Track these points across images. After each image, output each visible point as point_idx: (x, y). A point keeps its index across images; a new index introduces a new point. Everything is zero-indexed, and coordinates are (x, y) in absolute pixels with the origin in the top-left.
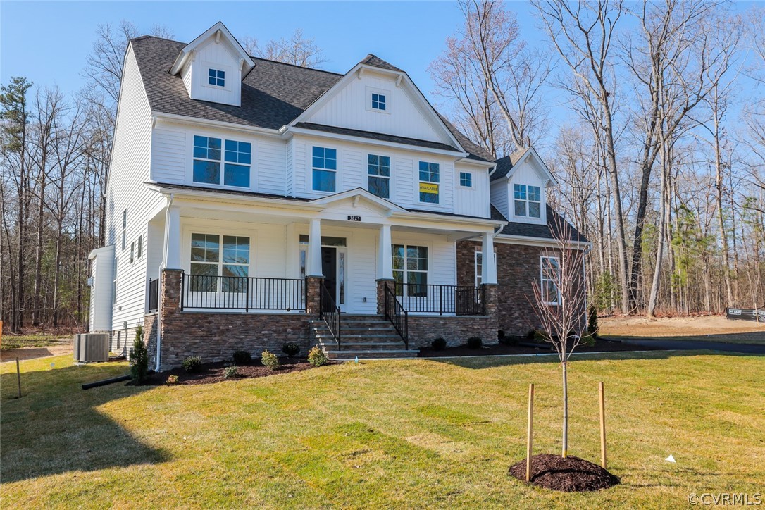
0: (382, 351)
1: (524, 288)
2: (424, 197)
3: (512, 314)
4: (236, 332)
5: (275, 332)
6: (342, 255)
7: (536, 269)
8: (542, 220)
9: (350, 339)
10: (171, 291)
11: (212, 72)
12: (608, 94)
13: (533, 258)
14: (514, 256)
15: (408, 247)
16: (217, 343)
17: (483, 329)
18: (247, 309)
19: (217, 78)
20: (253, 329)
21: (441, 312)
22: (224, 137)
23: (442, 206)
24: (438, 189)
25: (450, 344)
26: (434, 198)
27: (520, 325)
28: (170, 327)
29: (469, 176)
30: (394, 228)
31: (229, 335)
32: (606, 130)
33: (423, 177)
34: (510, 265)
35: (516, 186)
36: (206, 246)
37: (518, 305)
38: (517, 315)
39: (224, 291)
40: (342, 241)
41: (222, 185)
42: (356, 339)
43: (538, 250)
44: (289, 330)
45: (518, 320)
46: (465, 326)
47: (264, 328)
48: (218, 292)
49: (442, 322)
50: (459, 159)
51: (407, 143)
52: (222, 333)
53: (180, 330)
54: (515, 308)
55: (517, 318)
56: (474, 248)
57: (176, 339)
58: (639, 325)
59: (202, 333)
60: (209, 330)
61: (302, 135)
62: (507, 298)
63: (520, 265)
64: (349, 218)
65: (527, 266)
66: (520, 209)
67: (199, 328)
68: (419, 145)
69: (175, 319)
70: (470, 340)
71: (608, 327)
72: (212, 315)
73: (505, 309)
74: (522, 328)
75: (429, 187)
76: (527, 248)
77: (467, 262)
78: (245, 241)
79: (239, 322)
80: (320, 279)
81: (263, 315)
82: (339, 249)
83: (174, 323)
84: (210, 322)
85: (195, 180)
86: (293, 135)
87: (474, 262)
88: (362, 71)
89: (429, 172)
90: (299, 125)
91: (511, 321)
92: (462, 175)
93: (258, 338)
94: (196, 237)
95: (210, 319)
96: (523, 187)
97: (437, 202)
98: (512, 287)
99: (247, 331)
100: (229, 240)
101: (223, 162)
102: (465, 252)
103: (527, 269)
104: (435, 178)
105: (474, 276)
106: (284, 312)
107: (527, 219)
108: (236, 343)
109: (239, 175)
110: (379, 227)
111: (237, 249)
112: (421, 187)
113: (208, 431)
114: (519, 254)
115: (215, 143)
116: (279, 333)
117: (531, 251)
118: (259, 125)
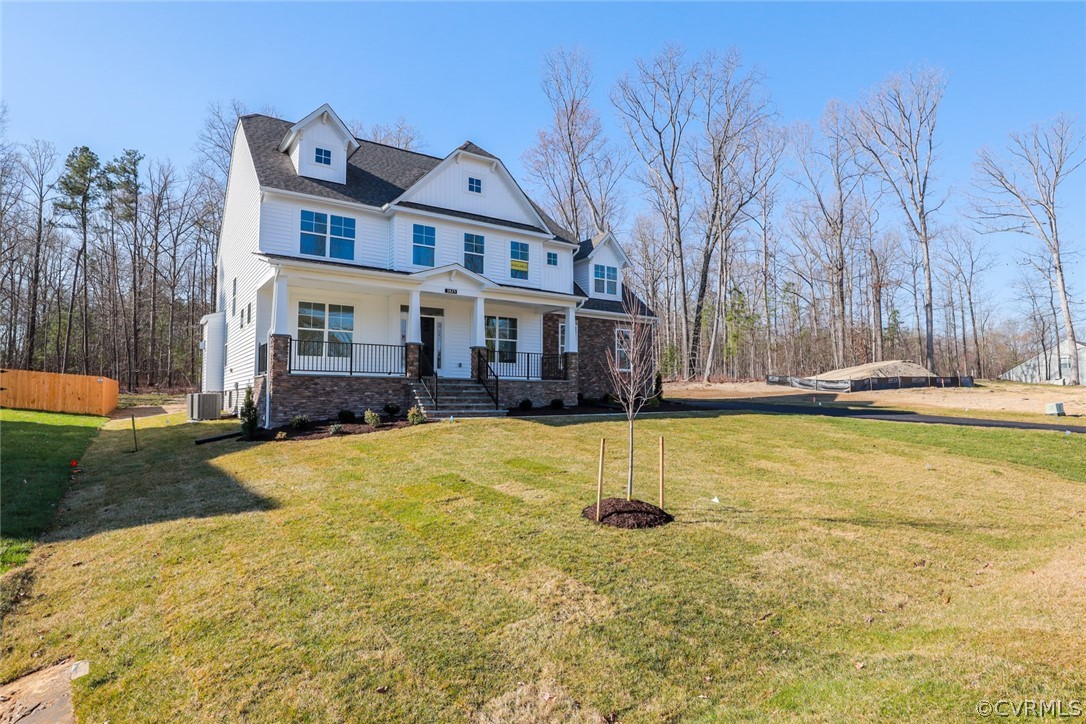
0: (474, 411)
1: (601, 357)
2: (515, 274)
3: (590, 379)
4: (341, 393)
5: (377, 393)
6: (440, 325)
7: (612, 340)
8: (618, 297)
9: (446, 400)
10: (279, 355)
11: (319, 151)
12: (677, 188)
13: (609, 330)
14: (593, 328)
15: (500, 318)
16: (323, 403)
17: (565, 392)
18: (351, 372)
19: (323, 156)
20: (357, 390)
21: (528, 377)
22: (329, 213)
23: (531, 282)
24: (527, 267)
25: (535, 405)
26: (523, 275)
27: (597, 388)
28: (279, 388)
29: (555, 256)
30: (487, 301)
31: (335, 395)
32: (674, 219)
33: (514, 255)
34: (590, 336)
35: (597, 267)
36: (312, 313)
37: (596, 371)
38: (594, 380)
39: (330, 355)
40: (440, 312)
41: (327, 258)
42: (452, 400)
43: (612, 324)
44: (390, 392)
45: (596, 385)
46: (549, 389)
47: (367, 389)
48: (324, 357)
49: (529, 386)
50: (547, 240)
51: (500, 224)
52: (328, 393)
53: (288, 390)
54: (593, 374)
55: (594, 382)
56: (558, 320)
57: (284, 399)
58: (697, 389)
59: (308, 394)
60: (316, 391)
61: (404, 213)
62: (586, 365)
63: (598, 336)
64: (446, 291)
65: (604, 338)
66: (599, 287)
67: (306, 388)
68: (511, 226)
69: (283, 380)
70: (553, 402)
71: (671, 391)
72: (318, 377)
73: (584, 375)
74: (598, 391)
75: (519, 264)
76: (604, 321)
77: (552, 333)
78: (349, 310)
79: (343, 384)
80: (419, 345)
81: (365, 378)
82: (437, 319)
83: (283, 384)
84: (316, 384)
85: (302, 252)
86: (395, 213)
87: (557, 333)
88: (460, 156)
89: (520, 251)
90: (400, 204)
91: (590, 385)
92: (549, 255)
93: (361, 399)
94: (303, 305)
95: (317, 381)
96: (602, 268)
97: (526, 278)
98: (590, 356)
99: (351, 393)
100: (334, 308)
101: (328, 236)
102: (550, 324)
103: (604, 340)
104: (525, 257)
105: (558, 346)
106: (387, 375)
107: (605, 296)
108: (342, 403)
109: (344, 249)
110: (473, 300)
111: (341, 317)
112: (512, 265)
113: (314, 482)
114: (598, 326)
115: (321, 218)
116: (381, 394)
117: (607, 324)
118: (363, 202)
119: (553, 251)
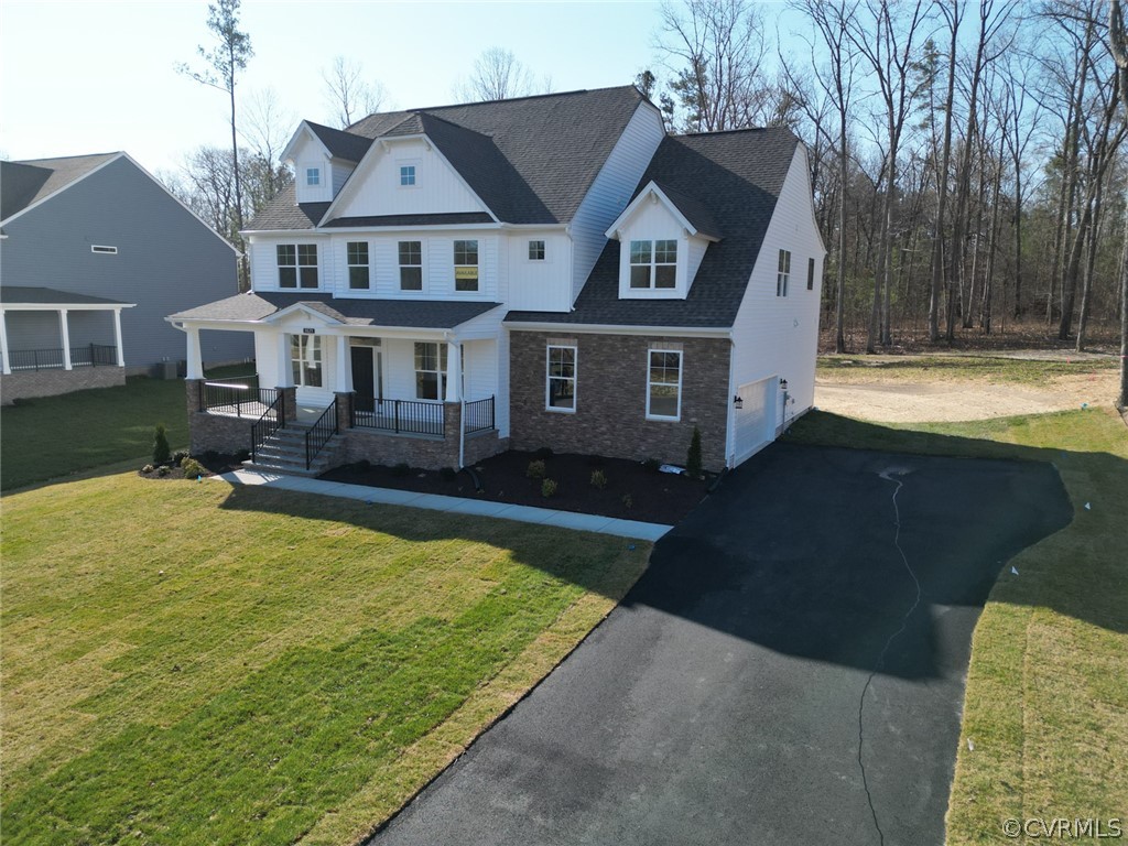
1: (617, 394)
2: (463, 285)
3: (597, 428)
6: (379, 355)
7: (640, 369)
8: (678, 292)
13: (636, 352)
14: (604, 350)
16: (219, 440)
17: (439, 453)
19: (313, 176)
20: (240, 431)
23: (483, 293)
24: (476, 273)
26: (471, 285)
27: (609, 442)
29: (543, 244)
33: (459, 259)
35: (636, 245)
38: (603, 429)
43: (645, 341)
45: (606, 437)
53: (198, 426)
55: (603, 433)
56: (545, 341)
61: (332, 233)
62: (590, 407)
63: (611, 362)
64: (304, 331)
65: (624, 365)
66: (641, 279)
73: (586, 420)
74: (611, 447)
75: (466, 271)
76: (627, 339)
77: (536, 359)
82: (374, 349)
83: (195, 421)
85: (282, 285)
87: (545, 359)
89: (466, 252)
90: (330, 223)
91: (595, 437)
92: (532, 245)
97: (475, 288)
98: (598, 393)
101: (298, 267)
102: (533, 346)
103: (624, 368)
104: (473, 259)
107: (653, 293)
112: (457, 273)
114: (613, 347)
117: (632, 343)
119: (536, 238)
